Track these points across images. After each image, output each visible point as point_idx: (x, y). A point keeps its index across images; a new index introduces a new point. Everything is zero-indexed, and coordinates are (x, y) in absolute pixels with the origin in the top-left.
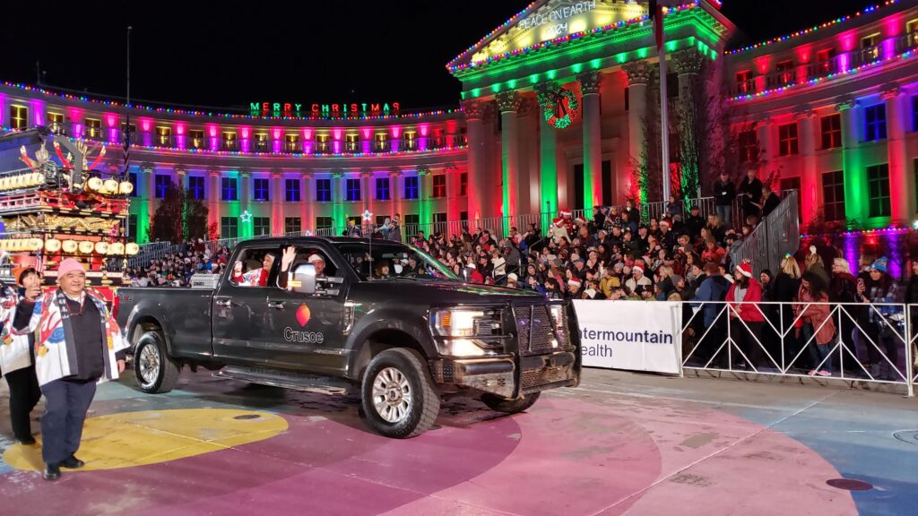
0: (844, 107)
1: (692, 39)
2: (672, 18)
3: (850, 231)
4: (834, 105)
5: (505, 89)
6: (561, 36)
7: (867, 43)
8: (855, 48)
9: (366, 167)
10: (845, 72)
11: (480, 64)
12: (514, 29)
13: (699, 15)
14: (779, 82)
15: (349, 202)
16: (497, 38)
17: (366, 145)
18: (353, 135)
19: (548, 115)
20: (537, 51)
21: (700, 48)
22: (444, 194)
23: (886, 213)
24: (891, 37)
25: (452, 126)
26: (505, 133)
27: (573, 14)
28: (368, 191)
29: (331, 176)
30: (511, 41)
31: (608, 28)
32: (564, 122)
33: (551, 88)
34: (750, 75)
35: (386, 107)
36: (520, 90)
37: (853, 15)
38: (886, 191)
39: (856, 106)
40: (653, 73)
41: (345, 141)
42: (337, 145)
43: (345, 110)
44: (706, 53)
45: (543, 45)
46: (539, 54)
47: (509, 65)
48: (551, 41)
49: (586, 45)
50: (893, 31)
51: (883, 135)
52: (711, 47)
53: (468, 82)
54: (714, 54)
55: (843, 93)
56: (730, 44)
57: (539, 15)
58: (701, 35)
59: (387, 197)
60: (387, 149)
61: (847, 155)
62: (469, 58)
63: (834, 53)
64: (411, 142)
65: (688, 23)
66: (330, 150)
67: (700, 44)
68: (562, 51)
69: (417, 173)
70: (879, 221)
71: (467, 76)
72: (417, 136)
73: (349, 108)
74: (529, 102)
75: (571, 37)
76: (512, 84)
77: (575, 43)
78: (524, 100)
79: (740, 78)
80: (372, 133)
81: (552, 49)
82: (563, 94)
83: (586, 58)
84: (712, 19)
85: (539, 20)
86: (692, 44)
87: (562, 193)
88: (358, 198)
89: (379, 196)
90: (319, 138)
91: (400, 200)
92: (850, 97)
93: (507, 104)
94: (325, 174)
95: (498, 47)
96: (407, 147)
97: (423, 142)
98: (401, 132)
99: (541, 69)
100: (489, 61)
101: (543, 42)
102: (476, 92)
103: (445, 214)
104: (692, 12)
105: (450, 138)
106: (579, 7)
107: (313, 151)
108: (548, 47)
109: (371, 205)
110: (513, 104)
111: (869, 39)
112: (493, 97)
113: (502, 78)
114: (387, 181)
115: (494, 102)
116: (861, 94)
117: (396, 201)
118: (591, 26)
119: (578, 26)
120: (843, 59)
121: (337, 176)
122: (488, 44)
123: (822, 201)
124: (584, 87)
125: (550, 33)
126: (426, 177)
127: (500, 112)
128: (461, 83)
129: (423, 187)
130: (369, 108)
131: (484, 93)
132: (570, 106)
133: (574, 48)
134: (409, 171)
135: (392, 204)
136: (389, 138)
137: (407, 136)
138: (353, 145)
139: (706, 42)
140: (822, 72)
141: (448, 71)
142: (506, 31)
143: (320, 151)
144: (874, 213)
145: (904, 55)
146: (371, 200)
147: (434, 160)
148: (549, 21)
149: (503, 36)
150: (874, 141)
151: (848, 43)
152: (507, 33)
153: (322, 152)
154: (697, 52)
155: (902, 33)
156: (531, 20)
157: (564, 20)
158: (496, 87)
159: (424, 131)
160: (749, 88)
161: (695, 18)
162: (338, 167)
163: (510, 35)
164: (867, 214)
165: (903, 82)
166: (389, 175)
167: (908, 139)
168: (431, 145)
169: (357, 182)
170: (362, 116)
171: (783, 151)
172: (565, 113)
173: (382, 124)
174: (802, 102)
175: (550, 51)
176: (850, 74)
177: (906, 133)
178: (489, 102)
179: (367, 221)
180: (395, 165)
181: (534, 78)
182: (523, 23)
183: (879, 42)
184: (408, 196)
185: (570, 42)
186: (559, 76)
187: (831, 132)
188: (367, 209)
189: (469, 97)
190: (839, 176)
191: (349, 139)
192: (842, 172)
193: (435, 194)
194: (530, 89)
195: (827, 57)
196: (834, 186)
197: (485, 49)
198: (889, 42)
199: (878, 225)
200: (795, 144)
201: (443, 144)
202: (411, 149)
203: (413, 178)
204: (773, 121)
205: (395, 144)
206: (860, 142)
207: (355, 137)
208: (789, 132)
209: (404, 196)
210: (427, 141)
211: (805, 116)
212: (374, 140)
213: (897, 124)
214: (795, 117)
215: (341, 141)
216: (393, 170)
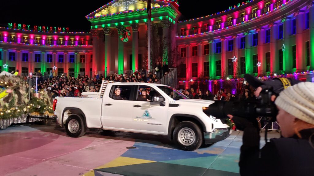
0: (211, 42)
1: (167, 16)
2: (161, 9)
3: (211, 80)
4: (208, 41)
5: (106, 26)
6: (126, 11)
7: (217, 23)
8: (214, 24)
9: (54, 50)
10: (211, 31)
11: (98, 17)
12: (110, 6)
13: (170, 9)
14: (193, 33)
15: (48, 62)
16: (104, 9)
17: (55, 42)
18: (50, 38)
19: (121, 37)
20: (118, 15)
21: (170, 20)
22: (84, 62)
23: (220, 75)
24: (223, 22)
25: (88, 38)
26: (106, 42)
27: (130, 4)
28: (56, 59)
29: (41, 53)
30: (109, 11)
31: (141, 10)
32: (126, 40)
33: (122, 28)
34: (185, 30)
35: (64, 29)
36: (112, 28)
37: (214, 14)
38: (220, 69)
39: (214, 42)
40: (155, 26)
41: (47, 40)
42: (43, 41)
43: (48, 29)
44: (171, 21)
45: (120, 13)
46: (118, 16)
47: (108, 19)
48: (122, 12)
49: (134, 15)
50: (224, 20)
51: (220, 51)
52: (173, 20)
53: (94, 23)
54: (174, 22)
55: (210, 38)
56: (179, 19)
57: (118, 3)
58: (170, 15)
59: (63, 61)
60: (63, 44)
61: (211, 57)
62: (94, 14)
63: (209, 25)
64: (72, 42)
65: (166, 11)
66: (41, 43)
67: (170, 18)
68: (126, 16)
69: (74, 53)
70: (218, 77)
71: (93, 21)
72: (75, 40)
73: (49, 28)
74: (115, 32)
75: (129, 11)
76: (109, 25)
77: (130, 14)
78: (113, 31)
79: (182, 30)
80: (58, 38)
81: (123, 15)
82: (126, 30)
83: (133, 19)
84: (174, 10)
85: (119, 5)
86: (167, 18)
87: (125, 64)
88: (51, 61)
89: (59, 61)
90: (37, 39)
92: (212, 39)
93: (107, 32)
94: (38, 52)
95: (105, 12)
96: (71, 44)
97: (77, 42)
98: (69, 38)
99: (119, 21)
100: (101, 16)
101: (120, 12)
102: (96, 27)
103: (85, 69)
104: (167, 8)
105: (87, 42)
106: (132, 1)
107: (34, 43)
108: (121, 14)
109: (56, 64)
110: (109, 32)
111: (218, 22)
112: (102, 29)
113: (106, 23)
114: (63, 56)
115: (102, 30)
116: (215, 39)
117: (66, 63)
118: (136, 8)
119: (132, 8)
120: (211, 27)
121: (43, 53)
122: (101, 11)
123: (203, 71)
124: (133, 29)
125: (122, 9)
126: (78, 55)
127: (105, 34)
128: (91, 23)
129: (77, 58)
130: (57, 29)
131: (99, 28)
132: (128, 35)
133: (130, 15)
134: (71, 52)
135: (64, 64)
136: (64, 40)
137: (71, 40)
138: (50, 42)
139: (172, 18)
140: (205, 31)
141: (86, 18)
142: (107, 7)
143: (37, 43)
144: (217, 75)
145: (226, 28)
146: (56, 62)
147: (81, 49)
148: (122, 5)
149: (106, 8)
150: (218, 53)
151: (212, 23)
152: (107, 8)
153: (37, 44)
154: (169, 21)
155: (226, 21)
156: (116, 4)
157: (127, 6)
158: (103, 26)
159: (77, 39)
160: (184, 34)
161: (169, 10)
162: (44, 50)
163: (108, 8)
164: (215, 75)
167: (227, 53)
168: (80, 43)
169: (51, 56)
170: (54, 31)
171: (193, 55)
172: (127, 37)
173: (62, 35)
174: (199, 40)
175: (122, 15)
176: (212, 32)
177: (226, 51)
178: (101, 30)
180: (66, 50)
181: (116, 24)
182: (113, 5)
183: (220, 23)
184: (70, 61)
185: (129, 13)
186: (125, 24)
187: (207, 49)
188: (55, 65)
189: (94, 28)
190: (208, 63)
191: (49, 39)
192: (209, 62)
193: (81, 61)
194: (115, 27)
195: (207, 26)
196: (207, 66)
197: (100, 12)
198: (223, 23)
199: (219, 78)
200: (197, 52)
201: (84, 44)
202: (72, 45)
203: (73, 55)
204: (191, 45)
205: (66, 43)
206: (214, 53)
207: (51, 39)
208: (195, 49)
209: (69, 61)
210: (78, 42)
211: (200, 44)
212: (58, 40)
213: (224, 49)
214: (197, 44)
215: (45, 40)
216: (65, 52)
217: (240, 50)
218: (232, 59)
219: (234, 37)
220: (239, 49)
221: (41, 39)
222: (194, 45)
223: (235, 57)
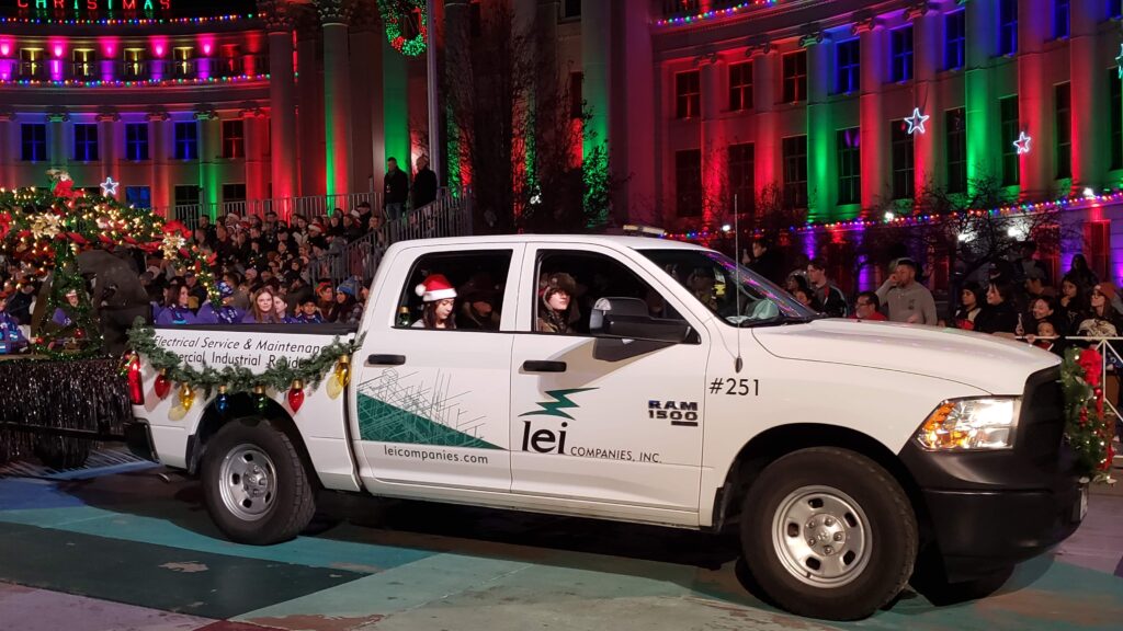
0: (810, 42)
3: (812, 224)
4: (798, 38)
9: (106, 103)
15: (78, 163)
17: (107, 67)
18: (85, 50)
19: (392, 35)
22: (241, 154)
23: (857, 200)
25: (253, 41)
26: (330, 58)
28: (113, 144)
29: (47, 119)
32: (416, 46)
35: (149, 4)
38: (857, 169)
39: (826, 41)
41: (71, 60)
42: (56, 66)
43: (76, 7)
51: (857, 85)
55: (809, 21)
59: (145, 156)
60: (146, 74)
61: (812, 114)
64: (184, 64)
66: (44, 74)
69: (195, 116)
70: (849, 209)
72: (196, 54)
73: (84, 6)
74: (368, 9)
80: (121, 47)
88: (94, 156)
89: (131, 154)
90: (26, 55)
91: (165, 160)
92: (818, 27)
93: (331, 12)
94: (35, 116)
96: (179, 73)
97: (204, 65)
98: (169, 48)
103: (244, 186)
105: (249, 61)
107: (14, 76)
109: (116, 169)
110: (342, 12)
114: (143, 129)
116: (831, 24)
117: (158, 163)
121: (57, 119)
123: (781, 179)
126: (211, 122)
127: (320, 22)
129: (205, 138)
130: (118, 6)
132: (423, 21)
134: (182, 112)
135: (153, 168)
136: (147, 57)
137: (179, 53)
138: (86, 66)
143: (27, 76)
144: (843, 199)
146: (115, 160)
147: (226, 96)
150: (846, 94)
153: (31, 77)
159: (207, 49)
160: (689, 7)
162: (58, 103)
164: (835, 199)
165: (881, 8)
166: (147, 118)
167: (885, 93)
168: (219, 67)
169: (93, 129)
170: (105, 18)
171: (734, 105)
172: (417, 32)
173: (137, 32)
174: (757, 31)
177: (883, 84)
179: (110, 194)
180: (156, 102)
184: (179, 155)
187: (795, 77)
188: (109, 175)
190: (801, 143)
191: (79, 56)
192: (805, 138)
193: (227, 153)
196: (796, 155)
199: (848, 216)
200: (749, 92)
201: (240, 70)
202: (183, 77)
203: (189, 124)
204: (721, 57)
205: (157, 69)
206: (829, 95)
207: (88, 53)
208: (742, 75)
209: (173, 154)
210: (212, 64)
211: (760, 52)
212: (122, 60)
213: (873, 72)
214: (748, 54)
215: (65, 60)
216: (153, 110)
217: (944, 74)
218: (906, 119)
219: (913, 15)
220: (938, 71)
221: (45, 57)
222: (734, 55)
223: (922, 113)
